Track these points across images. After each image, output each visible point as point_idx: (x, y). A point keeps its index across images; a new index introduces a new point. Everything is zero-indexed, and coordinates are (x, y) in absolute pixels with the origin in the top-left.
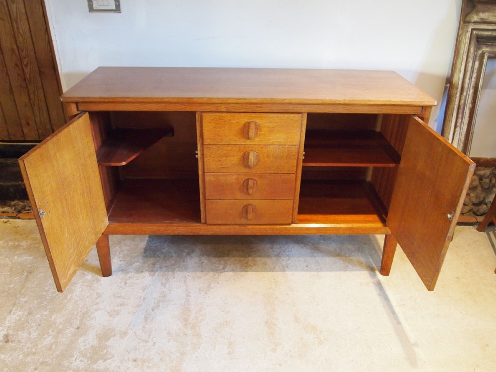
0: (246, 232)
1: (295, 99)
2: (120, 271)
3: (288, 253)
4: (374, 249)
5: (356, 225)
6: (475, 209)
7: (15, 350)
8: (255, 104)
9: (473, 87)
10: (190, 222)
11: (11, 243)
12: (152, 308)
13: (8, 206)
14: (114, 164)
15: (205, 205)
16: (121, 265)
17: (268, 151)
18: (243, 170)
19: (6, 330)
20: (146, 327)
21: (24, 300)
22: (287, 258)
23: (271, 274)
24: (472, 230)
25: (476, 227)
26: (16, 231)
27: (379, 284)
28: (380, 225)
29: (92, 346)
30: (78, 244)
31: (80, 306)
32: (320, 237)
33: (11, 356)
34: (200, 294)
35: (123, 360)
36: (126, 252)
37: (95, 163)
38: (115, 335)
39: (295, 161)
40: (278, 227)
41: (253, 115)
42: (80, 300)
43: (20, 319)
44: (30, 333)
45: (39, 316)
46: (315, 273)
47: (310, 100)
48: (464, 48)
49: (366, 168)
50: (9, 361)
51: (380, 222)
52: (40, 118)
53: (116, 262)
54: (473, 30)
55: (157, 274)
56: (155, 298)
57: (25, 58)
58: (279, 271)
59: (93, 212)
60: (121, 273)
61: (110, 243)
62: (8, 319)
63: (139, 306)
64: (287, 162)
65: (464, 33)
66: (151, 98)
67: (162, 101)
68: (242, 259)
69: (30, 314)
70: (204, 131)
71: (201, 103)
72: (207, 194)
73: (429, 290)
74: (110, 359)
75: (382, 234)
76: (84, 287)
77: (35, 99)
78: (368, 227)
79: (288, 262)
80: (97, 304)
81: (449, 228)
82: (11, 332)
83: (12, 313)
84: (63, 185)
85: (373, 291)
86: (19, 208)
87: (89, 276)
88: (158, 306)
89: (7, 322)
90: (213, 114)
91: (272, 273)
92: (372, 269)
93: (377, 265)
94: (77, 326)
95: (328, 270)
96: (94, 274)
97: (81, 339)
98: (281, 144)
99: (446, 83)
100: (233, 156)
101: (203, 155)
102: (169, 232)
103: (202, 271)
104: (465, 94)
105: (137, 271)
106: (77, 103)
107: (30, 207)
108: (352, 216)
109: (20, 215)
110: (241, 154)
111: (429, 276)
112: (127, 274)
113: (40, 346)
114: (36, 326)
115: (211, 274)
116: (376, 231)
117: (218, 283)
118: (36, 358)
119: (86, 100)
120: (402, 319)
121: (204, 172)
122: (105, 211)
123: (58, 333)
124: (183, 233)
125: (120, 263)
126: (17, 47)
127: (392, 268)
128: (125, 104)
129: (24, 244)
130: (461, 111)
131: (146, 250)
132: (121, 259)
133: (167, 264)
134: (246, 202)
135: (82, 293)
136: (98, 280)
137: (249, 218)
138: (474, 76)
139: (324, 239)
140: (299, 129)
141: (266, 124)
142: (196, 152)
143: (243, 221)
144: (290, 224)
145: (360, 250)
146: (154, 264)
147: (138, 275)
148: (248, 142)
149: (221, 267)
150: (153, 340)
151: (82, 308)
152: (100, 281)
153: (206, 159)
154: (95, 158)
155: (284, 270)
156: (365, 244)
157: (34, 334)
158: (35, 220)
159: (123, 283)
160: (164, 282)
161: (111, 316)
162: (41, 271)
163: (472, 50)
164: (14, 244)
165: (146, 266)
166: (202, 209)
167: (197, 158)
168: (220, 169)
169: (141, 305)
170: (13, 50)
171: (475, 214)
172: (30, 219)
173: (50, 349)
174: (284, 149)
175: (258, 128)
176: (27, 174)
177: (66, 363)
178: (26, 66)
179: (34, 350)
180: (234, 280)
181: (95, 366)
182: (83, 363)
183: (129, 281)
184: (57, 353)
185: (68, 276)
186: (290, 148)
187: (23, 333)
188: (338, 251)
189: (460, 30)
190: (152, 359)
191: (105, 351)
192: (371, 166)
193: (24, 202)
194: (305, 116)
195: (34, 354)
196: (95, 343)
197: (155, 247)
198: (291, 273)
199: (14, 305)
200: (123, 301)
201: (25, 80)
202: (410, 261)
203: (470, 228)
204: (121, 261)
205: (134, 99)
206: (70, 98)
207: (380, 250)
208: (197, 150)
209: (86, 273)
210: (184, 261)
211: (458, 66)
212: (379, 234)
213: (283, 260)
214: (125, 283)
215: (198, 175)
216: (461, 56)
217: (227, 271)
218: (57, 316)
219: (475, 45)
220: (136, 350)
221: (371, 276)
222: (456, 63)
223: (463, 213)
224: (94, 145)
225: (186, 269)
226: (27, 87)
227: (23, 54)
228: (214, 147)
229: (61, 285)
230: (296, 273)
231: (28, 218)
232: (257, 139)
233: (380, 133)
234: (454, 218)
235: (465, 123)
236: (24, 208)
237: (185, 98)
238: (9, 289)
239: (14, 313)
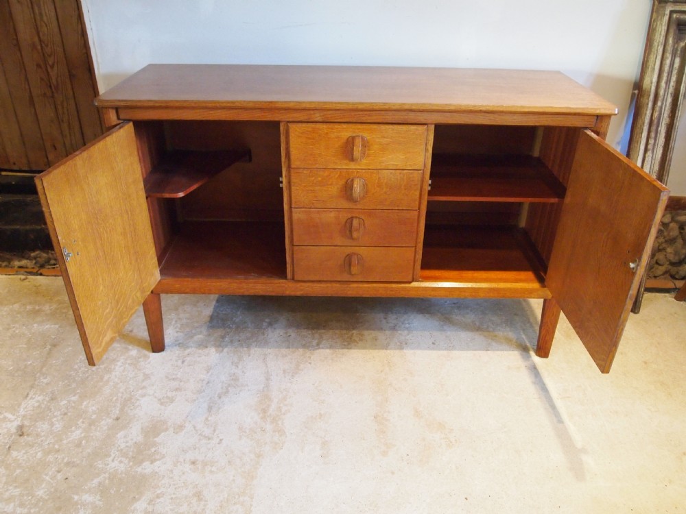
0: (349, 293)
1: (417, 104)
2: (176, 345)
3: (407, 326)
4: (529, 322)
5: (502, 285)
6: (673, 270)
7: (32, 446)
8: (362, 110)
9: (671, 94)
10: (271, 277)
11: (29, 307)
12: (219, 394)
13: (27, 259)
14: (167, 196)
15: (293, 254)
16: (177, 337)
17: (379, 178)
18: (345, 204)
19: (20, 419)
20: (209, 419)
21: (45, 381)
22: (406, 332)
23: (383, 353)
24: (669, 298)
25: (673, 294)
26: (37, 291)
27: (534, 369)
28: (536, 285)
29: (136, 443)
30: (118, 302)
31: (121, 390)
32: (453, 305)
33: (26, 453)
34: (285, 377)
35: (178, 462)
36: (184, 321)
37: (143, 195)
38: (167, 429)
39: (417, 193)
40: (394, 286)
41: (359, 126)
42: (121, 382)
43: (39, 406)
44: (52, 425)
45: (65, 402)
46: (445, 352)
47: (437, 105)
48: (659, 37)
49: (520, 204)
50: (24, 460)
51: (536, 280)
52: (71, 140)
53: (170, 334)
54: (672, 12)
55: (226, 350)
56: (223, 382)
57: (50, 56)
58: (395, 349)
59: (139, 260)
60: (177, 347)
61: (164, 309)
62: (23, 405)
63: (200, 392)
64: (407, 195)
65: (659, 18)
66: (218, 102)
67: (232, 105)
68: (345, 332)
69: (52, 399)
70: (291, 149)
71: (288, 110)
72: (295, 238)
73: (603, 372)
74: (159, 460)
75: (539, 297)
76: (127, 366)
77: (63, 113)
78: (519, 287)
79: (408, 337)
80: (144, 388)
81: (632, 282)
82: (26, 423)
83: (28, 398)
84: (97, 218)
85: (526, 379)
86: (41, 261)
87: (134, 352)
88: (227, 392)
89: (22, 409)
90: (304, 125)
91: (385, 351)
92: (525, 349)
93: (531, 342)
94: (116, 416)
95: (462, 349)
96: (141, 349)
97: (121, 434)
98: (398, 168)
99: (634, 89)
100: (331, 184)
101: (289, 183)
102: (242, 291)
103: (288, 347)
104: (659, 104)
105: (200, 345)
106: (117, 109)
107: (56, 260)
108: (498, 272)
109: (42, 271)
110: (342, 182)
111: (603, 353)
112: (185, 350)
113: (65, 442)
114: (60, 415)
115: (301, 350)
116: (531, 293)
117: (310, 363)
118: (59, 457)
119: (129, 104)
120: (565, 417)
121: (291, 207)
122: (155, 260)
123: (90, 425)
124: (261, 293)
125: (176, 335)
126: (40, 40)
127: (553, 348)
128: (181, 111)
129: (47, 308)
130: (654, 128)
131: (212, 318)
132: (177, 329)
133: (240, 337)
134: (349, 250)
135: (124, 374)
136: (146, 357)
137: (353, 273)
138: (674, 78)
139: (459, 308)
140: (423, 147)
141: (377, 140)
142: (281, 179)
143: (346, 277)
144: (410, 282)
145: (510, 323)
146: (223, 337)
147: (200, 351)
148: (352, 166)
149: (314, 343)
150: (218, 437)
151: (123, 393)
152: (149, 357)
153: (293, 188)
154: (142, 185)
155: (401, 348)
156: (516, 314)
157: (57, 426)
158: (61, 278)
159: (180, 362)
160: (236, 361)
161: (162, 404)
162: (69, 343)
163: (671, 41)
164: (34, 308)
165: (212, 339)
166: (288, 259)
167: (282, 188)
168: (313, 203)
169: (204, 391)
170: (34, 46)
171: (673, 277)
172: (55, 276)
173: (79, 445)
174: (402, 176)
175: (366, 145)
176: (46, 198)
177: (100, 465)
178: (52, 67)
179: (57, 447)
180: (332, 359)
181: (139, 470)
182: (122, 465)
183: (188, 359)
184: (89, 450)
185: (103, 344)
186: (411, 173)
187: (43, 424)
188: (477, 324)
189: (654, 14)
190: (217, 462)
191: (153, 450)
192: (527, 201)
193: (47, 253)
194: (432, 127)
195: (58, 451)
196: (140, 438)
197: (225, 314)
198: (412, 351)
199: (32, 387)
200: (179, 385)
201: (51, 86)
202: (578, 333)
203: (666, 296)
204: (177, 332)
205: (195, 103)
206: (107, 101)
207: (536, 323)
208: (282, 177)
209: (130, 347)
210: (263, 334)
211: (651, 64)
212: (534, 298)
213: (401, 334)
214: (183, 362)
215: (282, 210)
216: (654, 50)
217: (323, 348)
218: (89, 402)
219: (675, 34)
220: (195, 449)
221: (523, 358)
222: (647, 61)
223: (656, 275)
224: (142, 169)
225: (265, 344)
226: (53, 97)
227: (48, 50)
228: (305, 172)
229: (93, 355)
230: (419, 352)
231: (54, 274)
232: (364, 161)
233: (538, 159)
234: (639, 267)
235: (659, 145)
236: (48, 261)
237: (265, 102)
238: (26, 366)
239: (32, 398)
